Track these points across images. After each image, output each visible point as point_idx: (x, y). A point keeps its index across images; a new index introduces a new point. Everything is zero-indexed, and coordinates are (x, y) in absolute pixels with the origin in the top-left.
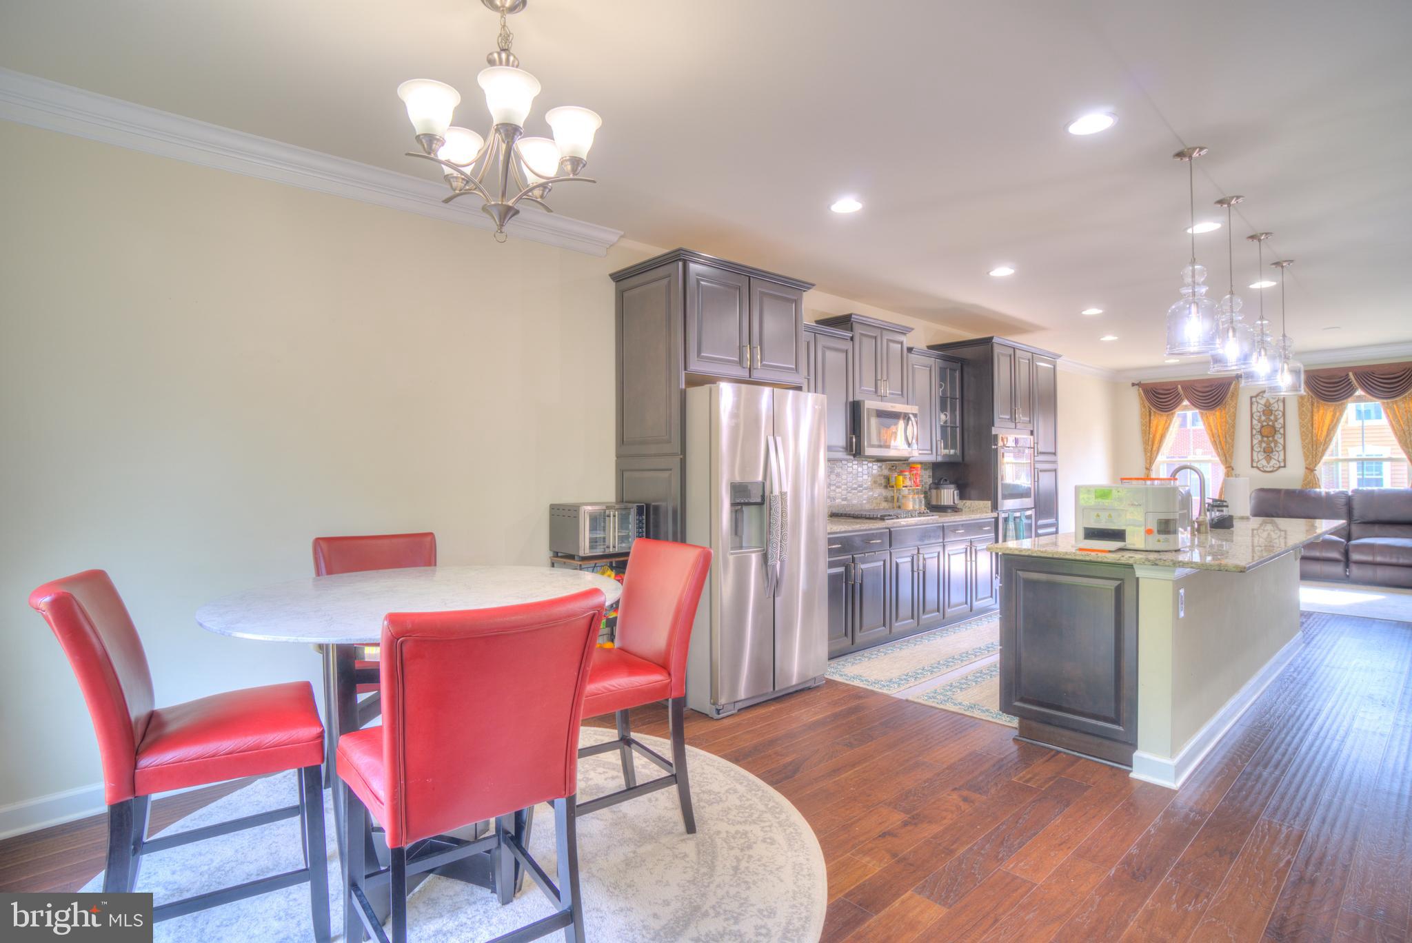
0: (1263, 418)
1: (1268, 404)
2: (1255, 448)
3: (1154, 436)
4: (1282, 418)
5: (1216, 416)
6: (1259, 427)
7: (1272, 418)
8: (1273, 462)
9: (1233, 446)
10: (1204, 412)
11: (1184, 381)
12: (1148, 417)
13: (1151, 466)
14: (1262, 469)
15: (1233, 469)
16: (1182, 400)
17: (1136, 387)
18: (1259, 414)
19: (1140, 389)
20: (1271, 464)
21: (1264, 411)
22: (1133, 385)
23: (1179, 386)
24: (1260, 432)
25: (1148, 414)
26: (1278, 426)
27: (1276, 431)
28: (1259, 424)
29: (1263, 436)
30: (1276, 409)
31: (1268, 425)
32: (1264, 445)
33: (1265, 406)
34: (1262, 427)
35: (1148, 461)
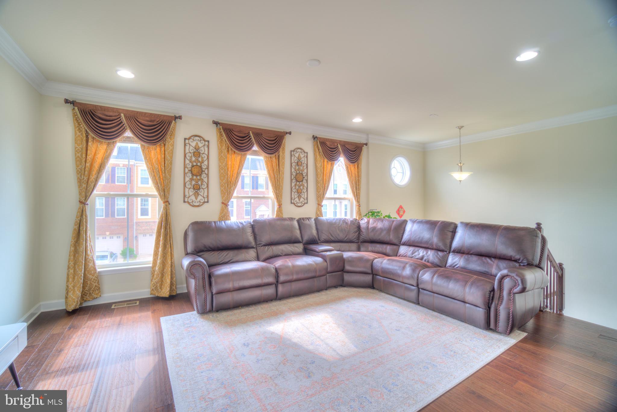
0: (194, 159)
1: (197, 148)
2: (187, 185)
3: (92, 165)
4: (207, 160)
5: (155, 151)
6: (190, 166)
7: (200, 159)
8: (200, 198)
9: (170, 182)
10: (146, 145)
11: (128, 110)
12: (85, 142)
13: (87, 197)
14: (191, 204)
15: (169, 204)
16: (124, 130)
17: (70, 106)
18: (190, 155)
19: (76, 108)
20: (198, 200)
21: (194, 153)
22: (67, 101)
23: (122, 115)
24: (191, 171)
25: (85, 138)
26: (204, 167)
27: (202, 171)
28: (191, 164)
29: (193, 175)
30: (202, 152)
31: (197, 165)
32: (193, 183)
33: (195, 148)
34: (193, 166)
35: (83, 193)
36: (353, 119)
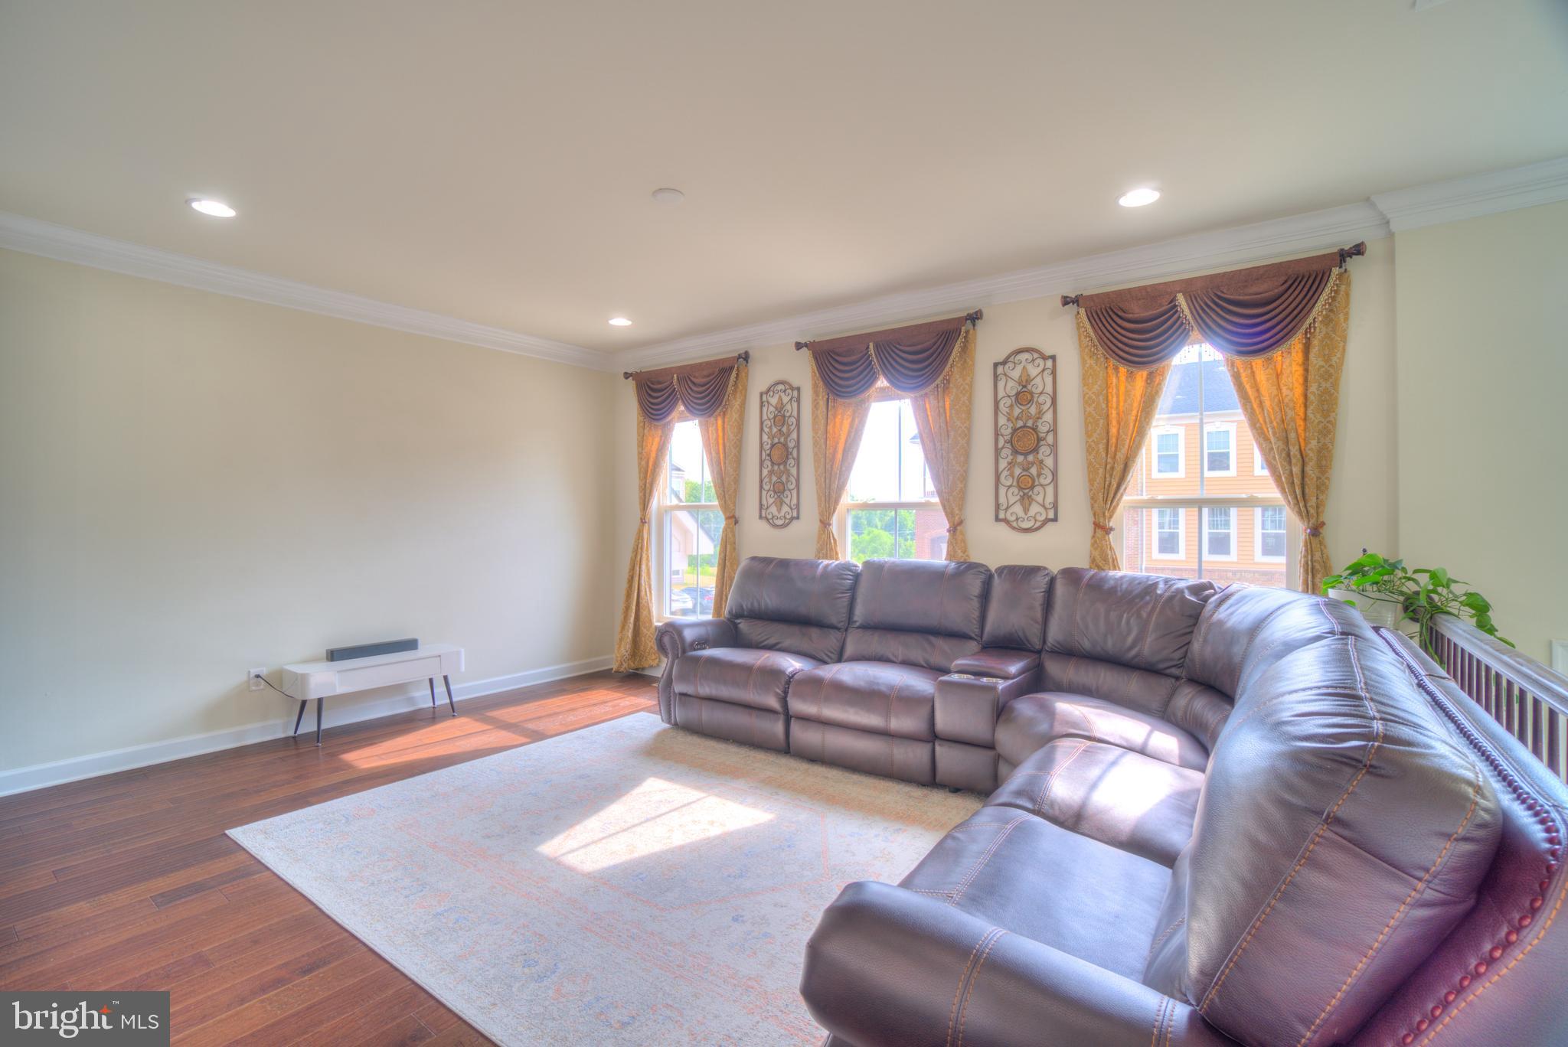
36: (1123, 194)
